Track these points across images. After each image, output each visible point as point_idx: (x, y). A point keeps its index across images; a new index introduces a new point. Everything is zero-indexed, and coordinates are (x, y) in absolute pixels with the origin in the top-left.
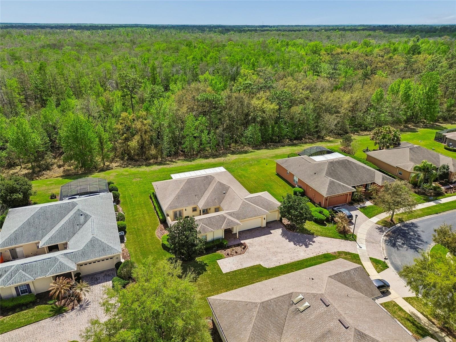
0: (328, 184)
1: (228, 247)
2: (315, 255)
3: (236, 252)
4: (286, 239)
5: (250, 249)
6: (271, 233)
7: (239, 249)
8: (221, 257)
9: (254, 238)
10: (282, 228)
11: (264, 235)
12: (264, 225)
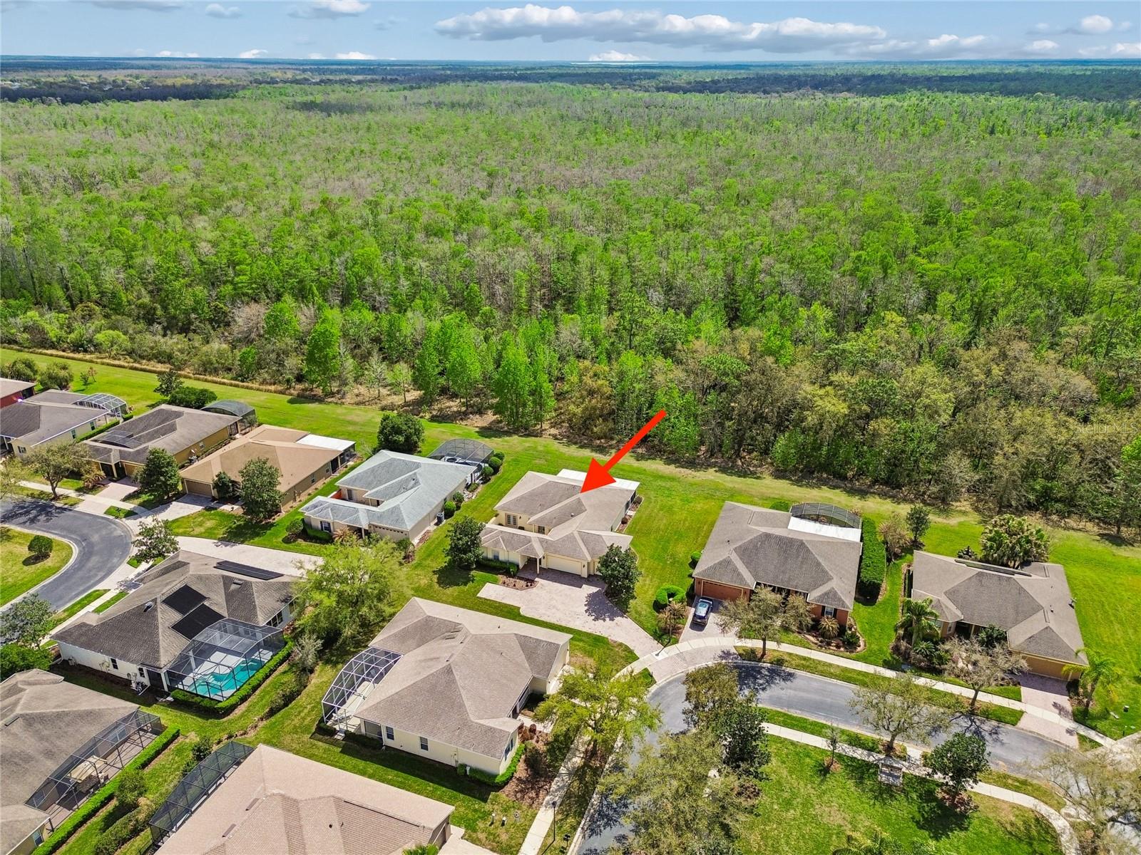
0: (717, 562)
1: (513, 577)
2: (589, 631)
3: (514, 585)
4: (587, 601)
5: (534, 591)
6: (581, 587)
7: (523, 583)
8: (495, 582)
9: (555, 582)
10: (602, 589)
11: (571, 585)
12: (585, 575)
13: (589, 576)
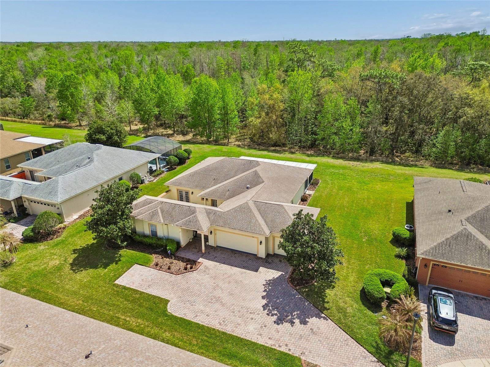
0: (449, 236)
2: (269, 343)
3: (169, 268)
4: (265, 291)
5: (193, 276)
6: (257, 271)
8: (145, 263)
9: (224, 263)
10: (286, 273)
11: (244, 267)
12: (262, 254)
13: (268, 255)
